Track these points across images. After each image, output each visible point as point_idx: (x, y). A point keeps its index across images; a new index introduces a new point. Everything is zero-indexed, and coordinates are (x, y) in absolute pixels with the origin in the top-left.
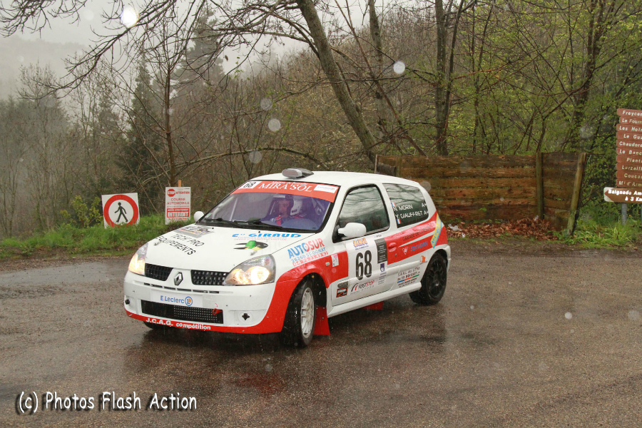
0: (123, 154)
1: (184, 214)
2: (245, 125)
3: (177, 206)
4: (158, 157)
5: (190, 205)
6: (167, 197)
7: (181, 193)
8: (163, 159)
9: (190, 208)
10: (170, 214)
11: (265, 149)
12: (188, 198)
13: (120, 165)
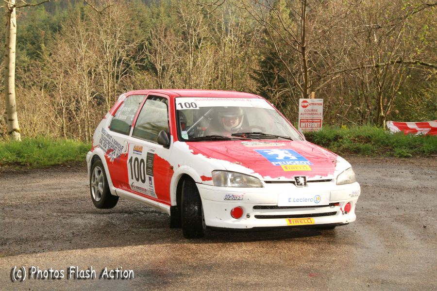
0: (258, 68)
1: (316, 125)
2: (376, 40)
3: (309, 117)
4: (292, 69)
5: (322, 116)
6: (300, 108)
7: (313, 104)
8: (297, 72)
9: (322, 119)
10: (303, 124)
11: (397, 62)
12: (320, 109)
13: (254, 78)
